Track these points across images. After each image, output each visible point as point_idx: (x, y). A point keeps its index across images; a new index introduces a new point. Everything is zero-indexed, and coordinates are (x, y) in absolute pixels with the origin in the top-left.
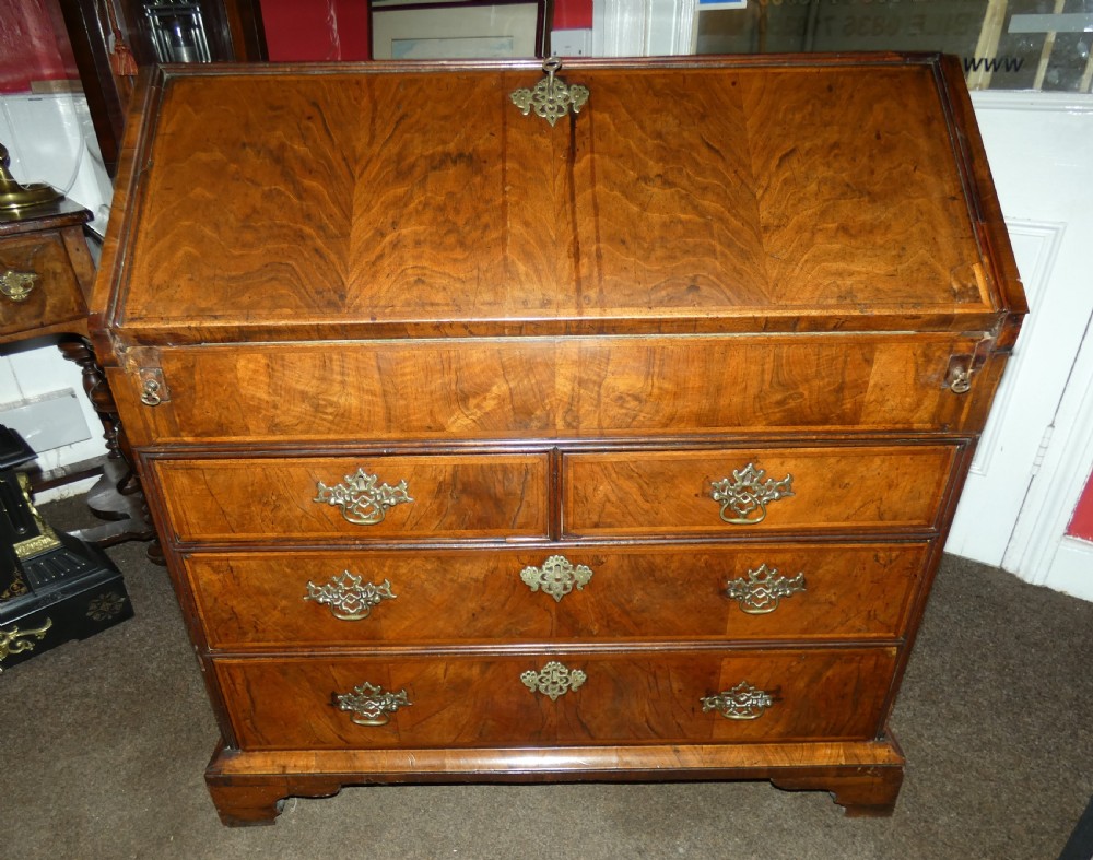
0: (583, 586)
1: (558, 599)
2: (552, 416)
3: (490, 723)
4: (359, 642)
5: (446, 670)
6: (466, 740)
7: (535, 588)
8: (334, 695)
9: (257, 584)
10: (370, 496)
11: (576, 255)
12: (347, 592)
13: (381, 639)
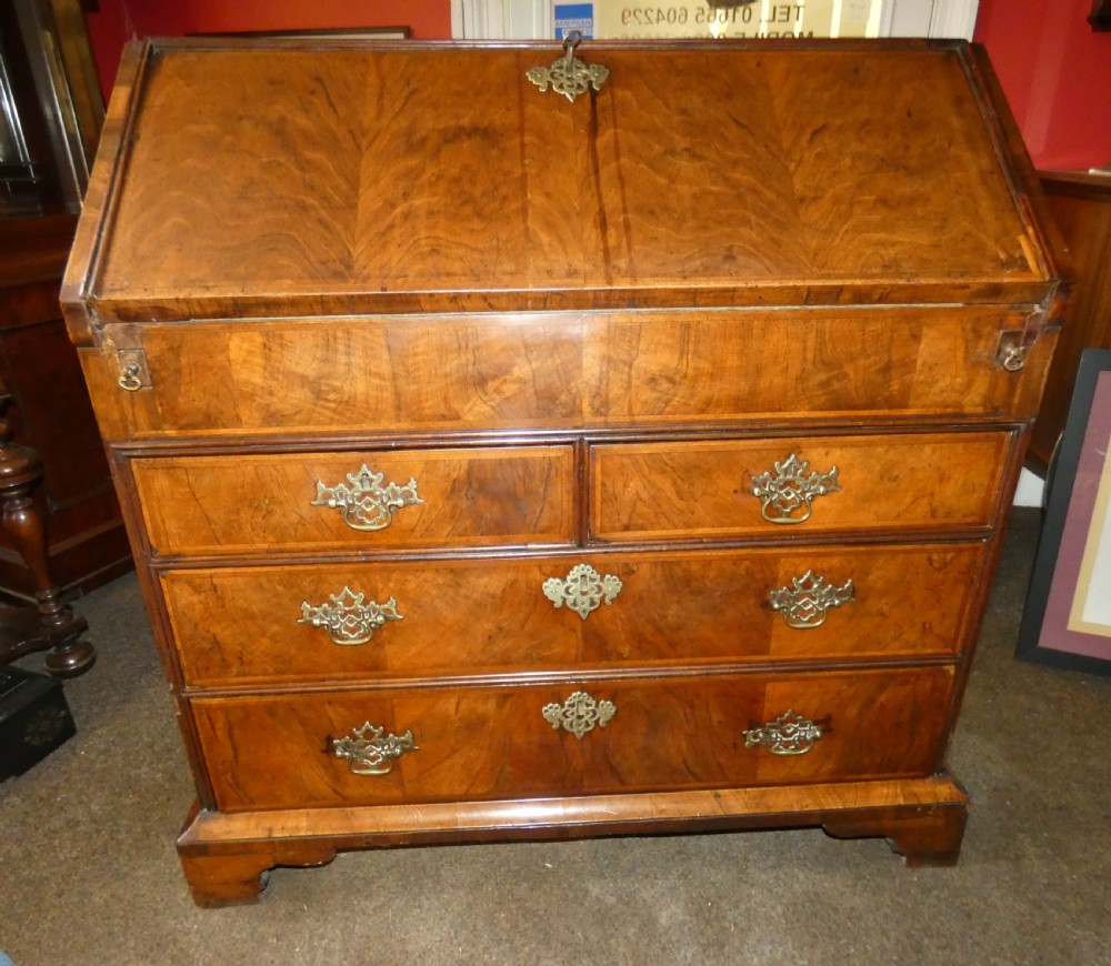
0: (612, 600)
1: (584, 616)
2: (578, 402)
3: (508, 768)
4: (360, 674)
5: (458, 705)
6: (480, 791)
7: (558, 604)
8: (329, 739)
9: (245, 605)
10: (375, 498)
11: (603, 224)
12: (346, 613)
13: (385, 669)
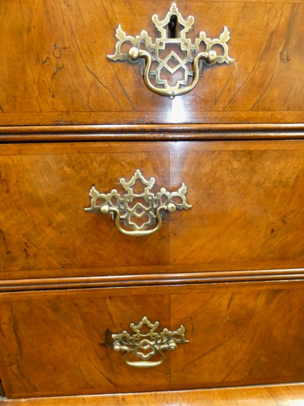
3: (263, 359)
4: (143, 268)
5: (232, 299)
8: (108, 333)
9: (30, 190)
10: (183, 54)
12: (136, 200)
13: (167, 263)
